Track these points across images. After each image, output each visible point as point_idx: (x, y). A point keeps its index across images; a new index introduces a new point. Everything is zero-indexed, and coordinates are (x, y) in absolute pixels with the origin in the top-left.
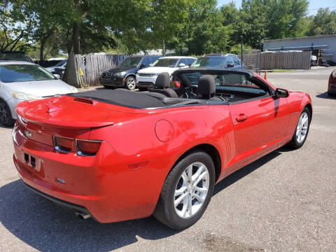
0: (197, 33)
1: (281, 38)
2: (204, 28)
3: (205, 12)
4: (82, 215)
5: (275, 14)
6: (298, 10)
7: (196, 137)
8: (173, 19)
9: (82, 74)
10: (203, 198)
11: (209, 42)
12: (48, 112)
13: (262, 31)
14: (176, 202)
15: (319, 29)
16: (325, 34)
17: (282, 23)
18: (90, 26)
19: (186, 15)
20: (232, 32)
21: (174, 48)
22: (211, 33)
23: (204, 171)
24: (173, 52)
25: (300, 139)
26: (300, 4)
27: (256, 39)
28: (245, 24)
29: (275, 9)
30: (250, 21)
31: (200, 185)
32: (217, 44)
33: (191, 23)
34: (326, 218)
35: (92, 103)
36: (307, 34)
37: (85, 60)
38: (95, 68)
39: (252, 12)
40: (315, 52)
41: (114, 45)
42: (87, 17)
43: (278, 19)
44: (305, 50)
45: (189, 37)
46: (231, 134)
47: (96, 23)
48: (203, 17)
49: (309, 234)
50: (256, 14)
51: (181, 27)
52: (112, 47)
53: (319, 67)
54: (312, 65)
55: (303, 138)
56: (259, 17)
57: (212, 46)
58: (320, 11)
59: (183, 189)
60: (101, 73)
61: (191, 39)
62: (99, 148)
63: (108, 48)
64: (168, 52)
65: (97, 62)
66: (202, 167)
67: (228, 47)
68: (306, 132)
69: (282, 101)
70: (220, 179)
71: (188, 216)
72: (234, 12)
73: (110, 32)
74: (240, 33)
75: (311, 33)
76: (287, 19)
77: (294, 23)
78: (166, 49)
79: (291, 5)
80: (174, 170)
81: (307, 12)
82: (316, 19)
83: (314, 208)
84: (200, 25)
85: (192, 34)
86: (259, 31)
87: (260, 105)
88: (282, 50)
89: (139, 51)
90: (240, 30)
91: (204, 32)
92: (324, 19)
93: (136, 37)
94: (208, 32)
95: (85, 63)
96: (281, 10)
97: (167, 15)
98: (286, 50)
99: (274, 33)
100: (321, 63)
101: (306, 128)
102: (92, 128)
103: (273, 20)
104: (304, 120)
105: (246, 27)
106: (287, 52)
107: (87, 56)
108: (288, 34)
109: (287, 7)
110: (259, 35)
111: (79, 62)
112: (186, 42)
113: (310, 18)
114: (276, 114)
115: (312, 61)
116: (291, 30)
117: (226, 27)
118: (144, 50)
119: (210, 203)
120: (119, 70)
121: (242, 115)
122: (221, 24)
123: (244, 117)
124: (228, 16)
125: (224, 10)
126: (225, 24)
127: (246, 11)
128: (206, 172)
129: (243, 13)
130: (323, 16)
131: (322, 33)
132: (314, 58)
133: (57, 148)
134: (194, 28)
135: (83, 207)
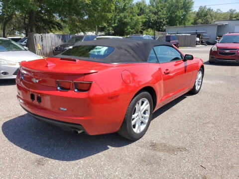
0: (120, 21)
1: (176, 25)
2: (125, 17)
3: (125, 6)
4: (77, 130)
5: (172, 9)
6: (186, 7)
7: (141, 84)
8: (103, 10)
9: (40, 48)
10: (147, 121)
11: (129, 27)
12: (47, 67)
13: (164, 20)
14: (133, 122)
15: (200, 21)
16: (204, 23)
17: (176, 16)
18: (42, 13)
19: (113, 8)
20: (144, 20)
21: (104, 31)
22: (130, 20)
23: (147, 104)
24: (103, 33)
25: (197, 88)
26: (188, 3)
27: (160, 26)
28: (153, 15)
29: (172, 6)
30: (155, 13)
31: (144, 113)
32: (134, 29)
33: (116, 14)
34: (218, 130)
35: (75, 61)
36: (192, 24)
37: (42, 38)
38: (49, 44)
39: (157, 7)
40: (199, 36)
41: (60, 28)
42: (40, 6)
43: (174, 12)
44: (192, 34)
45: (115, 23)
46: (162, 82)
47: (47, 11)
48: (124, 10)
49: (210, 139)
50: (160, 9)
51: (110, 15)
52: (59, 30)
53: (201, 46)
54: (197, 44)
55: (199, 87)
56: (162, 11)
57: (130, 30)
58: (201, 8)
59: (136, 115)
60: (54, 48)
61: (116, 25)
62: (90, 87)
63: (56, 30)
64: (99, 33)
65: (50, 40)
66: (146, 101)
67: (141, 31)
68: (200, 83)
69: (189, 62)
70: (156, 109)
71: (138, 132)
72: (145, 6)
73: (57, 18)
74: (149, 21)
75: (195, 23)
76: (180, 13)
77: (184, 16)
78: (98, 31)
79: (182, 3)
80: (132, 102)
81: (192, 9)
82: (198, 14)
83: (210, 125)
84: (122, 15)
85: (116, 21)
86: (162, 20)
87: (175, 65)
88: (177, 33)
89: (80, 32)
90: (149, 19)
91: (125, 20)
92: (203, 14)
93: (77, 22)
94: (128, 20)
95: (42, 40)
96: (176, 6)
97: (100, 7)
98: (180, 33)
99: (172, 22)
100: (202, 43)
101: (201, 81)
102: (85, 74)
103: (171, 14)
104: (200, 75)
105: (154, 18)
106: (181, 35)
107: (44, 35)
108: (180, 23)
109: (180, 5)
110: (162, 23)
111: (38, 39)
112: (112, 27)
113: (194, 13)
114: (185, 70)
115: (197, 41)
116: (182, 21)
117: (140, 17)
118: (83, 31)
119: (150, 124)
120: (67, 46)
121: (167, 70)
122: (136, 15)
123: (168, 71)
124: (141, 9)
125: (138, 5)
126: (139, 15)
127: (153, 6)
128: (149, 105)
129: (151, 7)
130: (203, 11)
131: (202, 23)
132: (198, 39)
133: (59, 88)
134: (118, 17)
135: (79, 125)
